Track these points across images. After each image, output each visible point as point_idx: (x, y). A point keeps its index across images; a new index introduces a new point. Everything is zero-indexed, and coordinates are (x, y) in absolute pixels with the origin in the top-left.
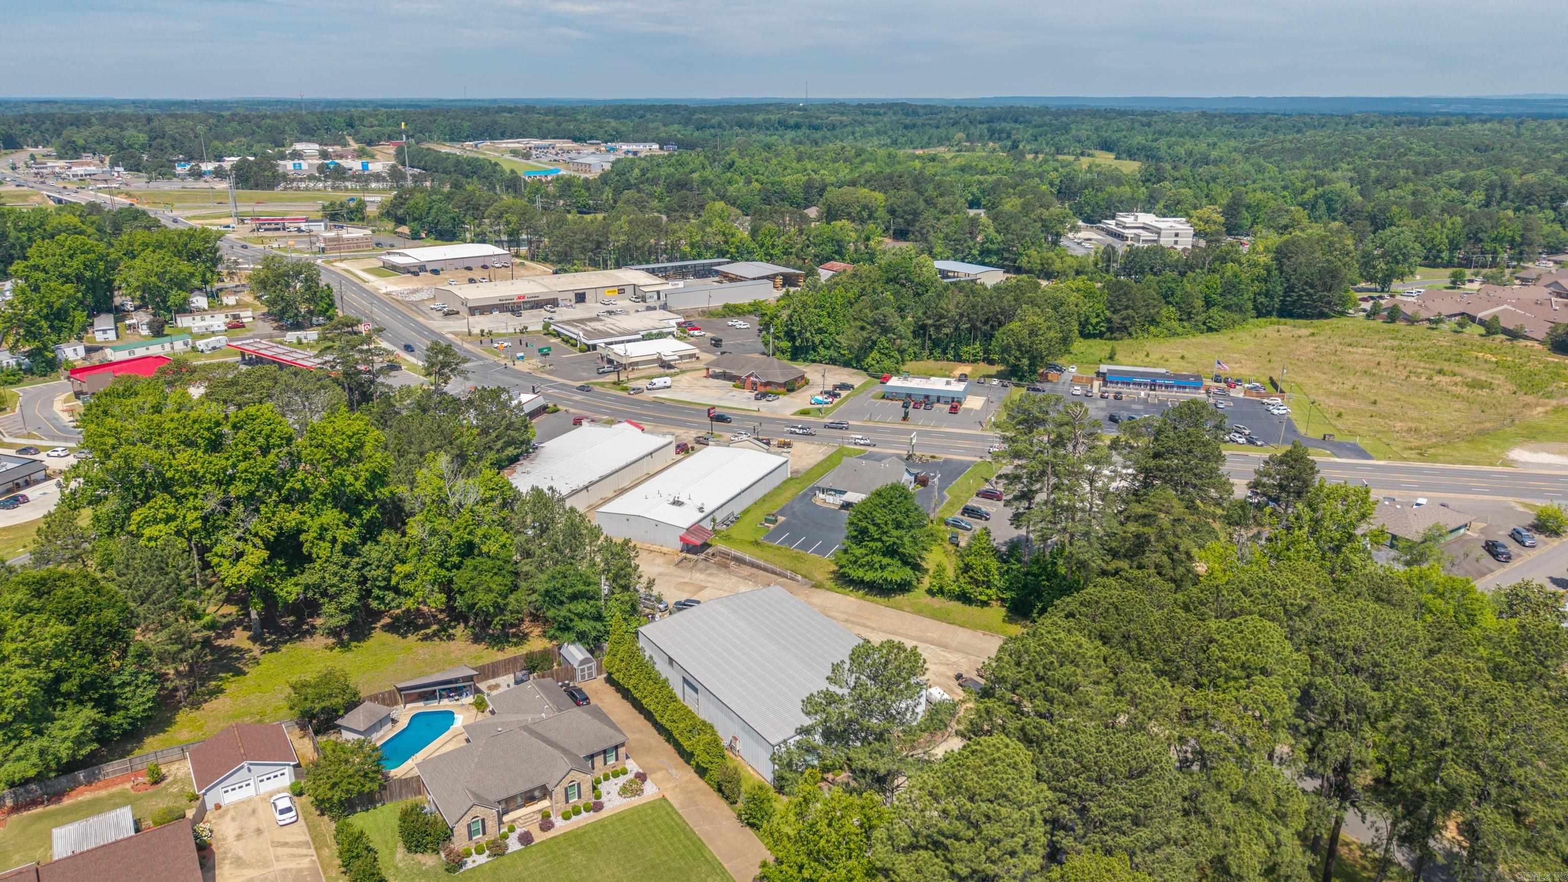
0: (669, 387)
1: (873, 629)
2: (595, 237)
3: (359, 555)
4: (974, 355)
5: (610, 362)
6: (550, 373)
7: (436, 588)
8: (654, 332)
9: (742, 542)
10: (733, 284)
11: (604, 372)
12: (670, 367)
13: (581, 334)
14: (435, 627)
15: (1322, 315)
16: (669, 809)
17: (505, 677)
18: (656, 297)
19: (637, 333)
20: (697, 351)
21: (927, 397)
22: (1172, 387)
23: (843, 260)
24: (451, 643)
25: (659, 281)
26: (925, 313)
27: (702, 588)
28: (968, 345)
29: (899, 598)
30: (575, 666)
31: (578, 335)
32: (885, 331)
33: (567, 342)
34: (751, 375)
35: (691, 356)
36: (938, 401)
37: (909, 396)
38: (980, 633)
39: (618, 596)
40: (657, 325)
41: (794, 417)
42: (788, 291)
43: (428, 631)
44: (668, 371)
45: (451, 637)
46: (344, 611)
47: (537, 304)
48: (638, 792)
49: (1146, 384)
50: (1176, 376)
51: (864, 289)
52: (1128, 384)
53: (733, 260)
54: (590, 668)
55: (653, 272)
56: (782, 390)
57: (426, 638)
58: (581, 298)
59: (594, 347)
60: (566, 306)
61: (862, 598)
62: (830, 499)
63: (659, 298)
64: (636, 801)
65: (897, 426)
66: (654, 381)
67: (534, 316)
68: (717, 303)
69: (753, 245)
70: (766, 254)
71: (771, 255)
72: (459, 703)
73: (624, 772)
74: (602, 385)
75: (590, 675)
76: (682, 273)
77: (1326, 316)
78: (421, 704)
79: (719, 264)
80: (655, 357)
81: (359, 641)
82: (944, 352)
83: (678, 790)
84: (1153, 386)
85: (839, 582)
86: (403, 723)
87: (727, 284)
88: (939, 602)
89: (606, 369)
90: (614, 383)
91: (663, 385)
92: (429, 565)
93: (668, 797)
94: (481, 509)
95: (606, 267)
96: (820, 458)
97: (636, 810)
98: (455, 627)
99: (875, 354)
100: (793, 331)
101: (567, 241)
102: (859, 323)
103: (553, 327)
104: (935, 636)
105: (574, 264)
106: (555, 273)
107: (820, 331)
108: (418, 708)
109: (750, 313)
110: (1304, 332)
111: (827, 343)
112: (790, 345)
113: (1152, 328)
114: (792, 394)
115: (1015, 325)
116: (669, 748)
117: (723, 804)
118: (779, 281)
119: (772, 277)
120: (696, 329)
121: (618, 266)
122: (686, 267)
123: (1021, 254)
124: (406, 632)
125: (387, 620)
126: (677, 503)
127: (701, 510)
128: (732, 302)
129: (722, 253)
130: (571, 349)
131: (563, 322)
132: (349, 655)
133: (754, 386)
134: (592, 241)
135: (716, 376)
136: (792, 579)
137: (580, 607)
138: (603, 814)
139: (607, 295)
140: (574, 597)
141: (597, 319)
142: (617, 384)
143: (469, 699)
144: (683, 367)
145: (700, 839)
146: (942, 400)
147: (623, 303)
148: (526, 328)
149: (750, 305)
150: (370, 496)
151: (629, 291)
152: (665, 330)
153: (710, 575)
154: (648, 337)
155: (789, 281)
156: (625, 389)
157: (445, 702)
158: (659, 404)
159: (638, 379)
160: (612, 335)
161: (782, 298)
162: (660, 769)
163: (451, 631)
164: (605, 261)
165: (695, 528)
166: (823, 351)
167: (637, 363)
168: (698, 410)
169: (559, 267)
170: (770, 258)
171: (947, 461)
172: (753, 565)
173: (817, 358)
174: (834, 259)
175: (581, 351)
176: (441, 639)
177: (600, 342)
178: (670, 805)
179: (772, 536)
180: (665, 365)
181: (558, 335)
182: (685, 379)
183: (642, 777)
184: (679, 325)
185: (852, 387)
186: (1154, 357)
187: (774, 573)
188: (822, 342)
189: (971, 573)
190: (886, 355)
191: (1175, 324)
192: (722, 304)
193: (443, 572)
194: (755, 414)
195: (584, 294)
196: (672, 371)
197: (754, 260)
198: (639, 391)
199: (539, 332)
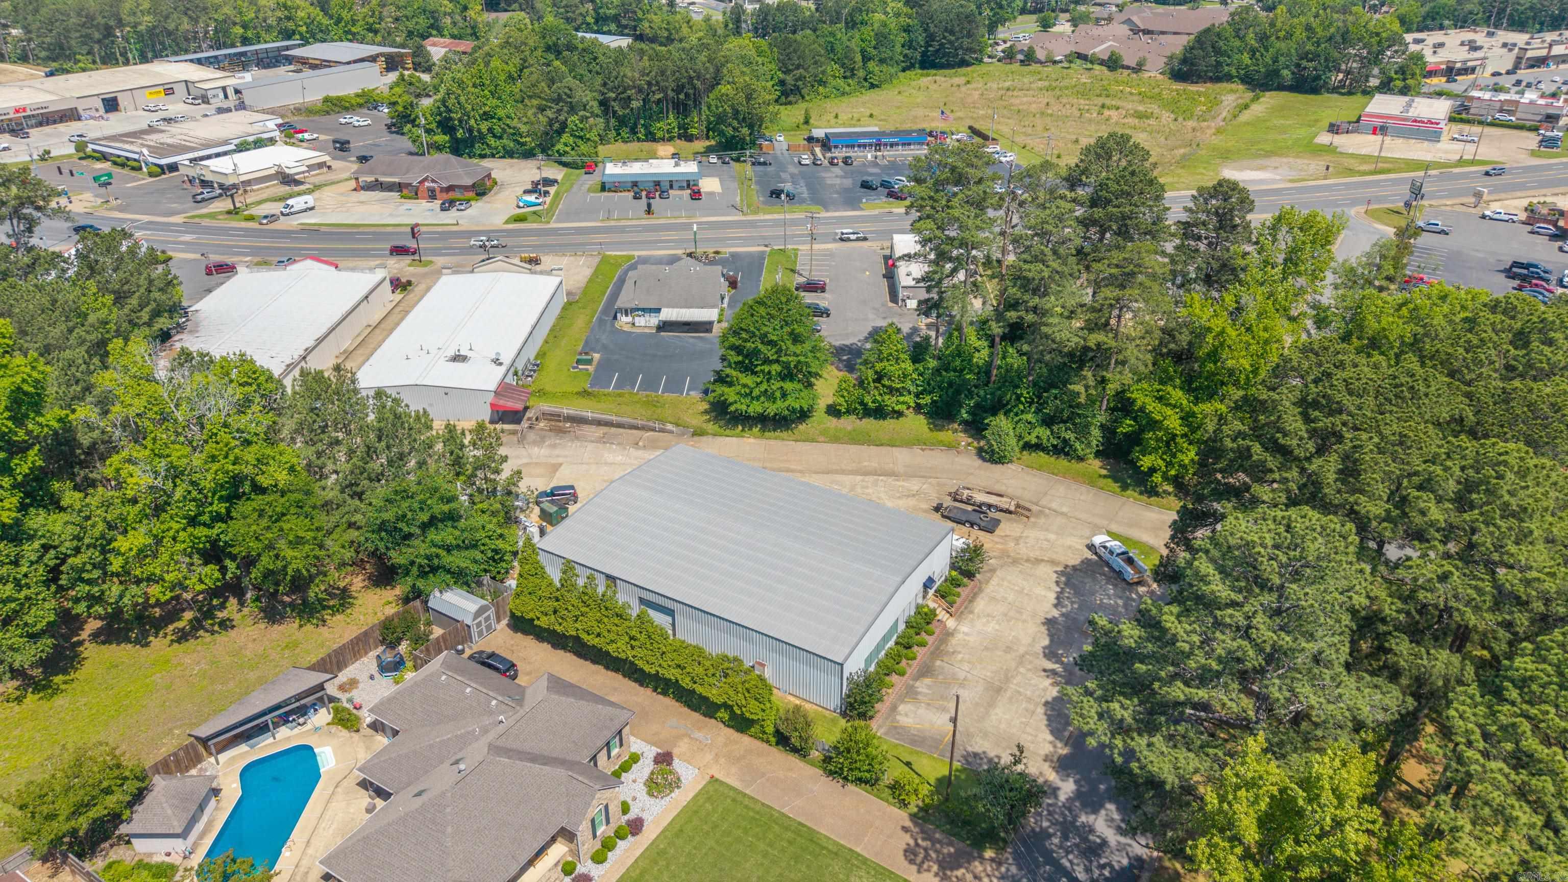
0: (312, 209)
1: (800, 472)
2: (100, 20)
3: (31, 538)
4: (669, 132)
5: (205, 183)
6: (120, 209)
7: (196, 559)
8: (251, 139)
9: (564, 395)
10: (317, 72)
11: (203, 200)
12: (297, 183)
13: (145, 151)
14: (188, 615)
15: (964, 63)
16: (731, 793)
17: (357, 665)
18: (221, 95)
19: (226, 142)
20: (326, 158)
21: (657, 183)
22: (897, 144)
23: (442, 36)
24: (232, 633)
25: (219, 74)
26: (605, 84)
27: (556, 468)
28: (659, 120)
29: (802, 427)
30: (468, 621)
31: (141, 153)
32: (572, 110)
33: (123, 165)
34: (425, 180)
35: (321, 165)
36: (671, 187)
37: (635, 184)
38: (917, 450)
39: (484, 506)
40: (250, 130)
41: (511, 226)
42: (402, 75)
43: (180, 624)
44: (297, 189)
45: (226, 625)
46: (33, 637)
47: (47, 119)
48: (676, 784)
49: (871, 145)
50: (896, 133)
51: (525, 61)
52: (853, 146)
53: (306, 42)
54: (487, 619)
55: (199, 62)
56: (471, 194)
57: (183, 637)
58: (111, 104)
59: (173, 167)
60: (92, 118)
61: (762, 437)
62: (641, 321)
63: (226, 97)
64: (680, 798)
65: (644, 222)
66: (290, 202)
67: (48, 135)
68: (314, 96)
69: (326, 21)
70: (346, 33)
71: (354, 34)
72: (309, 726)
73: (635, 759)
74: (212, 216)
75: (489, 628)
76: (240, 63)
77: (968, 64)
78: (243, 748)
79: (287, 48)
80: (272, 171)
81: (65, 672)
82: (633, 131)
83: (722, 760)
84: (878, 146)
85: (722, 423)
86: (232, 790)
87: (308, 72)
88: (849, 423)
89: (206, 196)
90: (229, 212)
91: (304, 206)
92: (176, 526)
93: (717, 776)
94: (242, 421)
95: (127, 63)
96: (588, 272)
97: (691, 811)
98: (223, 606)
99: (566, 137)
100: (451, 119)
101: (58, 28)
102: (535, 102)
103: (91, 146)
104: (874, 465)
105: (77, 62)
106: (51, 74)
107: (486, 116)
108: (242, 756)
109: (360, 106)
110: (956, 80)
111: (498, 130)
112: (447, 138)
113: (821, 89)
114: (485, 198)
115: (724, 89)
116: (668, 702)
117: (793, 760)
118: (381, 63)
119: (373, 59)
120: (302, 131)
121: (144, 59)
122: (244, 54)
123: (641, 20)
124: (145, 634)
125: (93, 625)
126: (458, 358)
127: (497, 362)
128: (333, 94)
129: (288, 35)
130: (134, 174)
131: (105, 138)
132: (59, 701)
133: (432, 196)
134: (97, 27)
135: (369, 187)
136: (662, 431)
137: (447, 535)
138: (650, 833)
139: (150, 99)
140: (433, 522)
141: (151, 130)
142: (234, 212)
143: (322, 717)
144: (317, 180)
145: (800, 824)
146: (675, 185)
147: (175, 108)
148: (48, 152)
149: (357, 95)
150: (21, 435)
151: (180, 90)
152: (265, 136)
153: (554, 446)
154: (242, 147)
155: (392, 63)
156: (251, 218)
157: (284, 732)
158: (312, 232)
159: (260, 203)
160: (193, 149)
161: (397, 84)
162: (679, 737)
163: (220, 615)
164: (124, 54)
165: (503, 390)
166: (492, 142)
167: (248, 182)
168: (374, 233)
169: (55, 65)
170: (353, 37)
171: (734, 256)
172: (599, 423)
173: (488, 152)
174: (431, 35)
175: (151, 175)
176: (213, 633)
177: (182, 159)
178: (731, 788)
179: (601, 377)
180: (287, 179)
181: (104, 157)
182: (327, 194)
183: (664, 759)
184: (279, 126)
185: (556, 181)
186: (843, 117)
187: (636, 428)
188: (490, 130)
189: (886, 382)
190: (581, 138)
191: (841, 82)
192: (320, 97)
193: (201, 532)
194: (455, 228)
195: (115, 99)
196: (302, 187)
197: (333, 41)
198: (272, 218)
199: (70, 156)
